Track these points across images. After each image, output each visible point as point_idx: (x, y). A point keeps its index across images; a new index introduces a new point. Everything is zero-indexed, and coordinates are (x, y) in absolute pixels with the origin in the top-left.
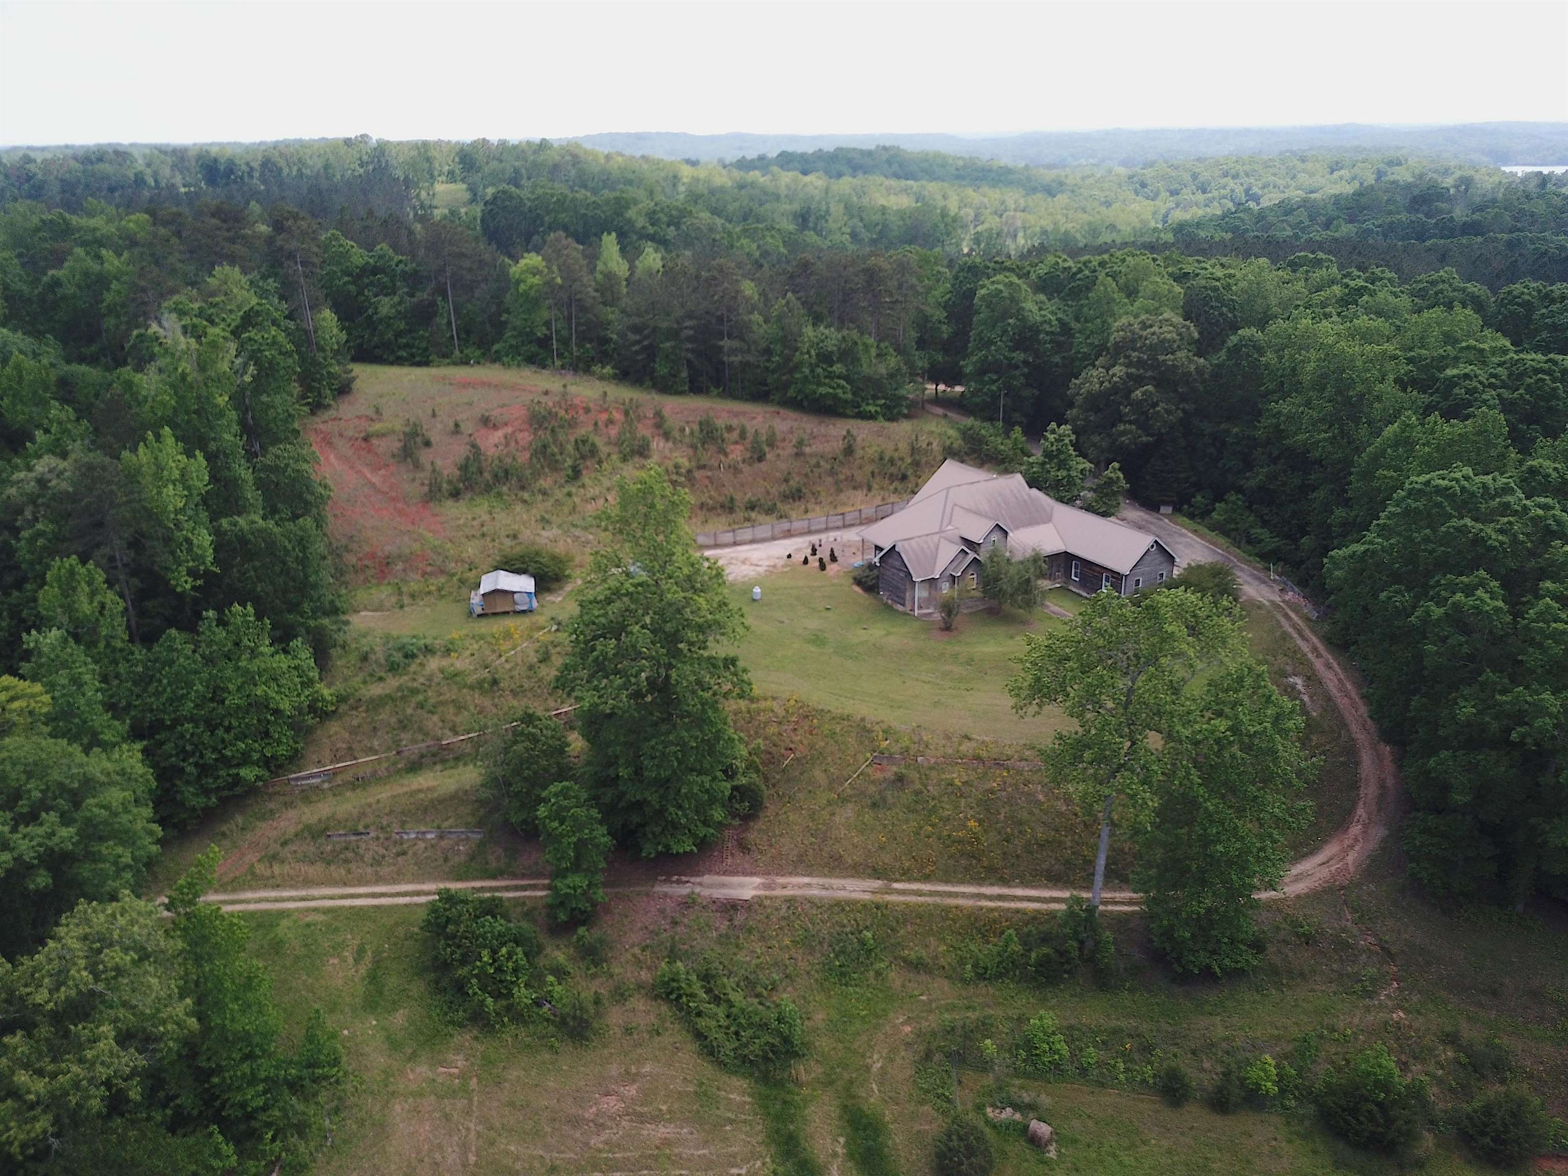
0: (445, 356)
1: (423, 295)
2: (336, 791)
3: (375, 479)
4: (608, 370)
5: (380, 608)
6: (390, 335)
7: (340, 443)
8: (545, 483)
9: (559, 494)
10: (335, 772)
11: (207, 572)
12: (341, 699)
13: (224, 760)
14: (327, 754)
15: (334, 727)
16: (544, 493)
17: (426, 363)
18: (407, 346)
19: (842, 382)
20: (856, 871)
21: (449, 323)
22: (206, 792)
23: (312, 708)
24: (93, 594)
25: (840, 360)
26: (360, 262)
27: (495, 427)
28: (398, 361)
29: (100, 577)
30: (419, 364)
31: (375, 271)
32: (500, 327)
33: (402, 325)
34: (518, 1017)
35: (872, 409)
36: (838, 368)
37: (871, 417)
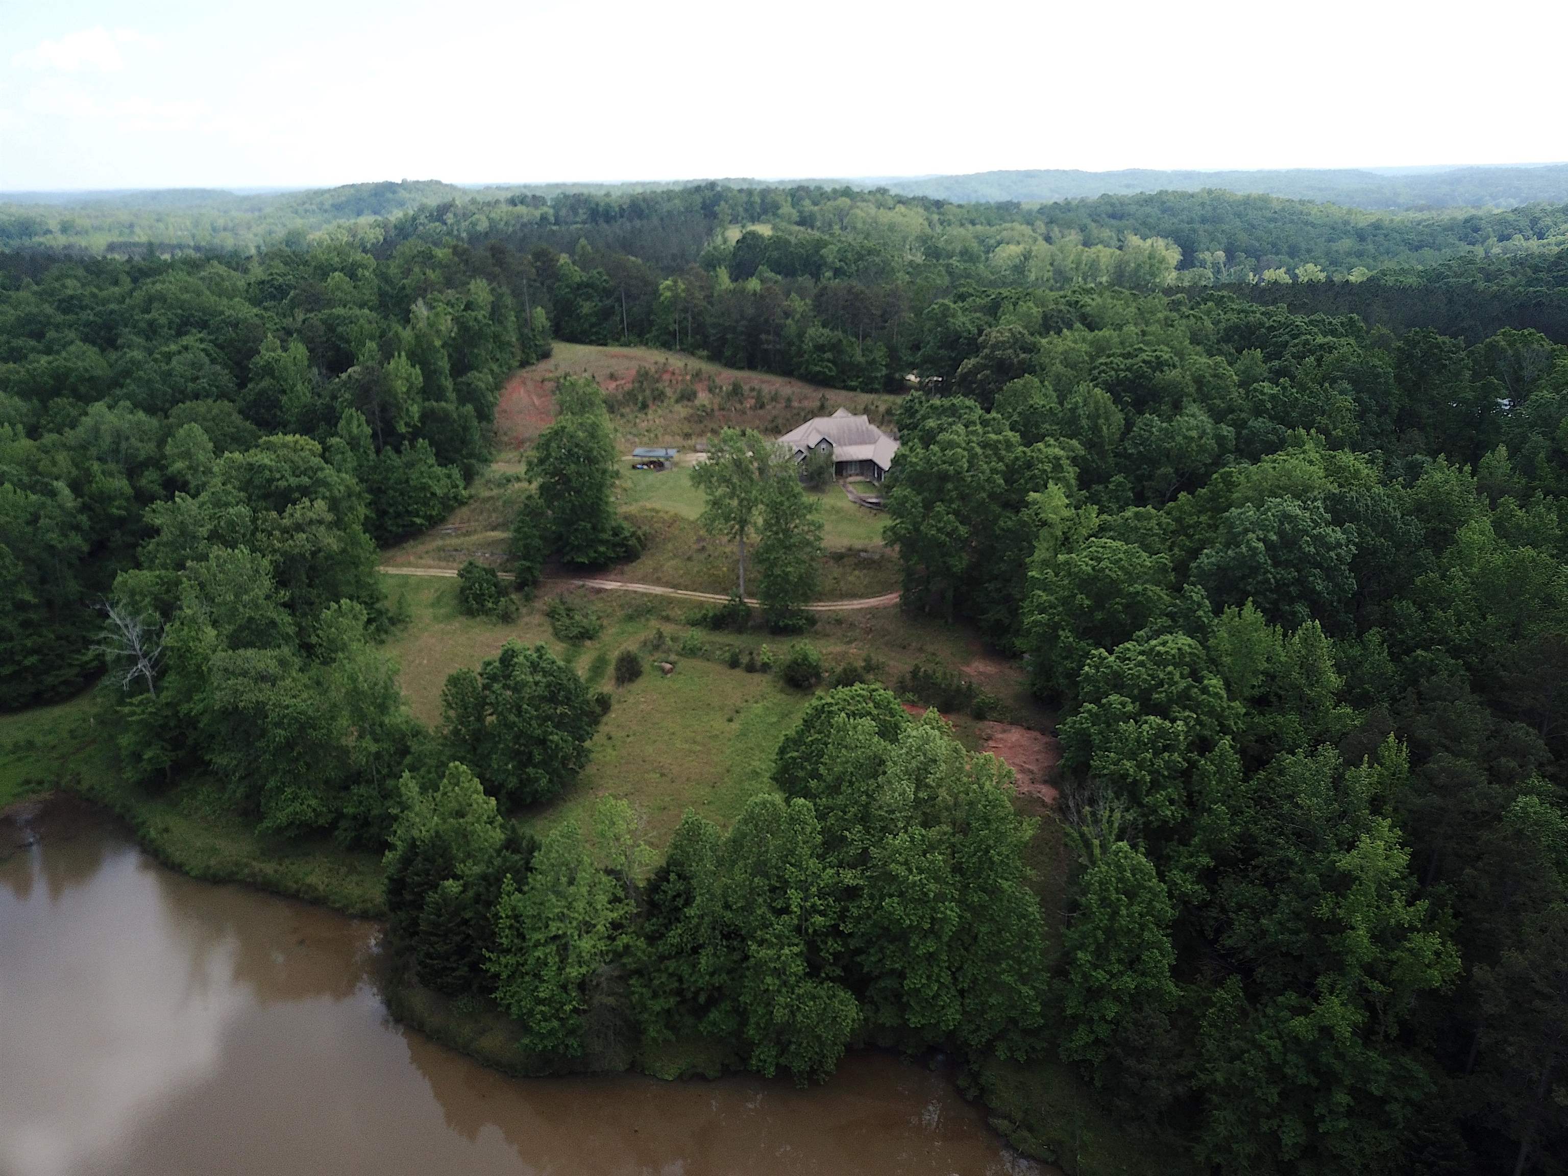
0: (618, 340)
1: (608, 302)
2: (457, 536)
3: (537, 402)
4: (705, 353)
5: (508, 462)
6: (586, 326)
7: (529, 383)
8: (626, 410)
9: (631, 417)
10: (458, 529)
11: (415, 425)
12: (471, 497)
13: (407, 511)
14: (458, 520)
15: (465, 510)
16: (622, 415)
17: (605, 345)
18: (597, 333)
19: (830, 365)
20: (667, 584)
21: (622, 321)
22: (398, 526)
23: (455, 498)
24: (359, 426)
25: (830, 350)
26: (578, 279)
27: (616, 380)
28: (591, 343)
29: (363, 418)
30: (601, 345)
31: (587, 285)
32: (651, 323)
33: (594, 320)
34: (487, 612)
35: (853, 384)
36: (828, 355)
37: (853, 389)
